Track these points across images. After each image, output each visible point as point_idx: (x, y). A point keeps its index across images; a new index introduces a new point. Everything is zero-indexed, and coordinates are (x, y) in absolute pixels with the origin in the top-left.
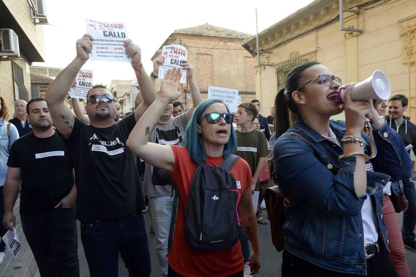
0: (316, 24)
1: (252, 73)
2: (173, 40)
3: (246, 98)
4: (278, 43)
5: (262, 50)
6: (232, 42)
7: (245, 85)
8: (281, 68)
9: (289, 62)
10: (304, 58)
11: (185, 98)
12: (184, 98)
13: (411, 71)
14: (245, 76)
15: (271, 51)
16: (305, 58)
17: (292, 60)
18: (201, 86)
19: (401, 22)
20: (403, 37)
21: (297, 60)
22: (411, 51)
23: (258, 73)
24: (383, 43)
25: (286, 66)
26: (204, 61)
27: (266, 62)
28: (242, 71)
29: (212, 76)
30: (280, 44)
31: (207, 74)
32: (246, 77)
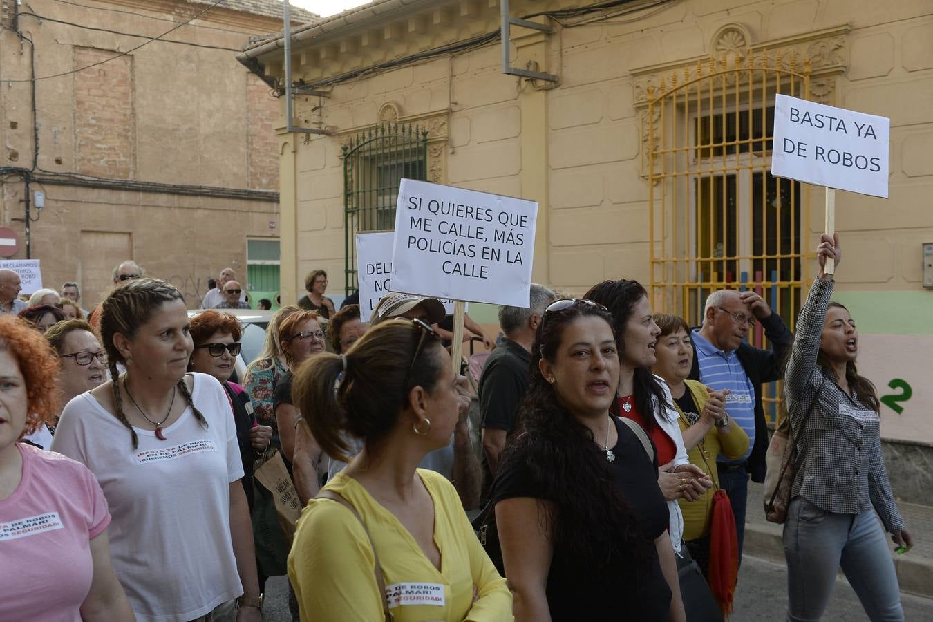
0: (450, 37)
3: (250, 214)
4: (348, 70)
6: (205, 19)
7: (248, 169)
8: (356, 147)
9: (376, 133)
10: (417, 126)
11: (23, 204)
12: (21, 201)
13: (655, 198)
14: (250, 138)
15: (328, 89)
16: (419, 127)
17: (386, 127)
18: (89, 160)
19: (636, 74)
20: (641, 112)
21: (400, 131)
22: (655, 150)
23: (288, 150)
24: (602, 118)
25: (370, 142)
26: (102, 73)
27: (313, 120)
28: (239, 119)
29: (128, 131)
30: (354, 75)
31: (111, 120)
32: (252, 144)
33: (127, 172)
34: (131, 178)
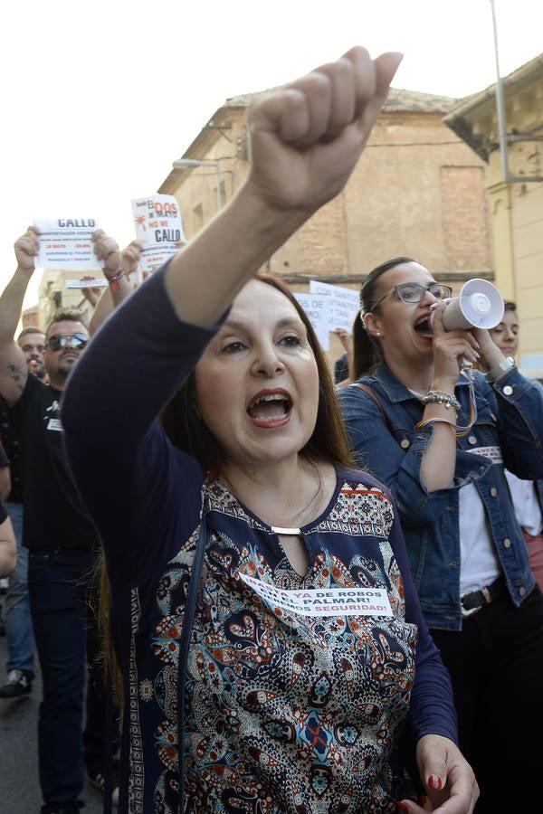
1: (468, 216)
2: (223, 128)
5: (515, 132)
6: (400, 124)
7: (446, 254)
14: (445, 225)
18: (311, 261)
23: (502, 208)
27: (529, 169)
28: (436, 210)
29: (340, 232)
31: (327, 225)
32: (448, 230)
33: (341, 267)
34: (345, 272)
